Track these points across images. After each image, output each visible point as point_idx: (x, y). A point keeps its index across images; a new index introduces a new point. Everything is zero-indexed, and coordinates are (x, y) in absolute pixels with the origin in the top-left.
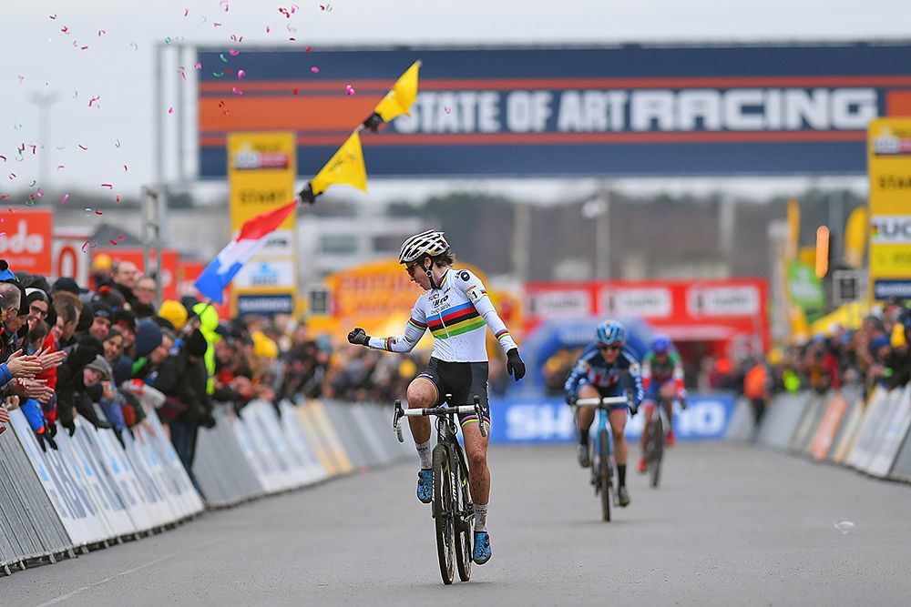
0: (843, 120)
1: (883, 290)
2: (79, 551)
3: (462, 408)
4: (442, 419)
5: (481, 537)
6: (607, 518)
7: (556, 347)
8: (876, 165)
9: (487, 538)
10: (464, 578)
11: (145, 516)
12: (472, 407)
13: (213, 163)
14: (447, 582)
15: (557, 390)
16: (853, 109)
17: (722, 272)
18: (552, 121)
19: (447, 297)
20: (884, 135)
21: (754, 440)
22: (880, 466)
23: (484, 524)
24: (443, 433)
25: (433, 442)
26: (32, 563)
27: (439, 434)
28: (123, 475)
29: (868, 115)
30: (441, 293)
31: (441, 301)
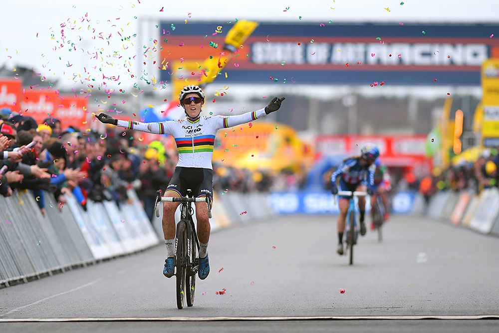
0: (470, 60)
1: (489, 143)
2: (98, 262)
4: (184, 205)
7: (330, 168)
8: (486, 83)
11: (130, 245)
13: (166, 76)
14: (180, 307)
15: (330, 188)
16: (475, 55)
17: (409, 132)
18: (329, 59)
19: (200, 129)
20: (489, 68)
21: (424, 214)
22: (485, 227)
26: (75, 267)
27: (182, 214)
28: (119, 226)
29: (482, 58)
30: (194, 126)
31: (195, 131)
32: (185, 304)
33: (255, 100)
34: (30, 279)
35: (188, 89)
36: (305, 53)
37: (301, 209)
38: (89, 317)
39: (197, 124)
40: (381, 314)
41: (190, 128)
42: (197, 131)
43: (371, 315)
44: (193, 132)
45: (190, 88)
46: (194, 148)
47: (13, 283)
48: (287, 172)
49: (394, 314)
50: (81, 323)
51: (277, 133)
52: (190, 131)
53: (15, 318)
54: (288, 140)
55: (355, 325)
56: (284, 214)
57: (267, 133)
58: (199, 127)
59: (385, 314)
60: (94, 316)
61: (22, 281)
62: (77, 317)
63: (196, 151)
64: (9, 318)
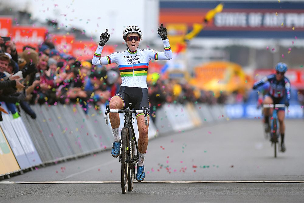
3: (137, 111)
4: (127, 115)
5: (140, 168)
6: (276, 156)
9: (143, 169)
10: (130, 189)
12: (142, 111)
19: (138, 59)
23: (143, 162)
24: (127, 122)
25: (122, 126)
27: (125, 122)
30: (133, 56)
31: (134, 60)
32: (126, 189)
33: (216, 48)
34: (80, 157)
35: (131, 30)
36: (247, 20)
37: (245, 116)
38: (115, 181)
39: (135, 55)
40: (294, 180)
41: (130, 57)
42: (136, 59)
43: (288, 180)
44: (133, 60)
45: (132, 29)
46: (133, 73)
47: (69, 160)
48: (236, 92)
49: (302, 179)
50: (110, 184)
51: (230, 69)
52: (130, 59)
53: (71, 181)
54: (236, 73)
55: (278, 186)
56: (234, 119)
57: (223, 69)
58: (137, 57)
59: (296, 179)
60: (119, 180)
61: (74, 159)
62: (108, 181)
63: (136, 75)
64: (67, 181)
